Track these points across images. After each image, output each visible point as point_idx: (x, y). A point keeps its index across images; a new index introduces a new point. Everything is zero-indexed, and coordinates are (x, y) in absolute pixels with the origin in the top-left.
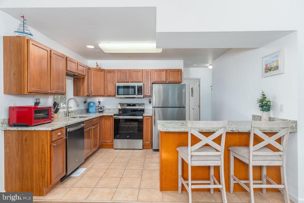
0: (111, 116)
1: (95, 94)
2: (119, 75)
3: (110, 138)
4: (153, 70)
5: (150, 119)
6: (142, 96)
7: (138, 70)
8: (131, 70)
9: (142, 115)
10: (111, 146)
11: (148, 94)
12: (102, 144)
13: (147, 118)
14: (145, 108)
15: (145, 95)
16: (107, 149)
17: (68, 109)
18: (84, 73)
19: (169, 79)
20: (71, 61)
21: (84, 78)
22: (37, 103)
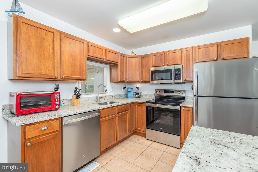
0: (143, 103)
1: (130, 80)
2: (154, 60)
3: (142, 126)
4: (196, 47)
5: (191, 111)
6: (180, 81)
7: (175, 50)
8: (167, 52)
9: (179, 105)
10: (144, 135)
11: (190, 78)
12: (136, 131)
13: (186, 109)
14: (186, 96)
15: (185, 80)
16: (140, 137)
17: (98, 95)
18: (116, 60)
19: (223, 56)
20: (95, 46)
21: (117, 65)
22: (56, 89)
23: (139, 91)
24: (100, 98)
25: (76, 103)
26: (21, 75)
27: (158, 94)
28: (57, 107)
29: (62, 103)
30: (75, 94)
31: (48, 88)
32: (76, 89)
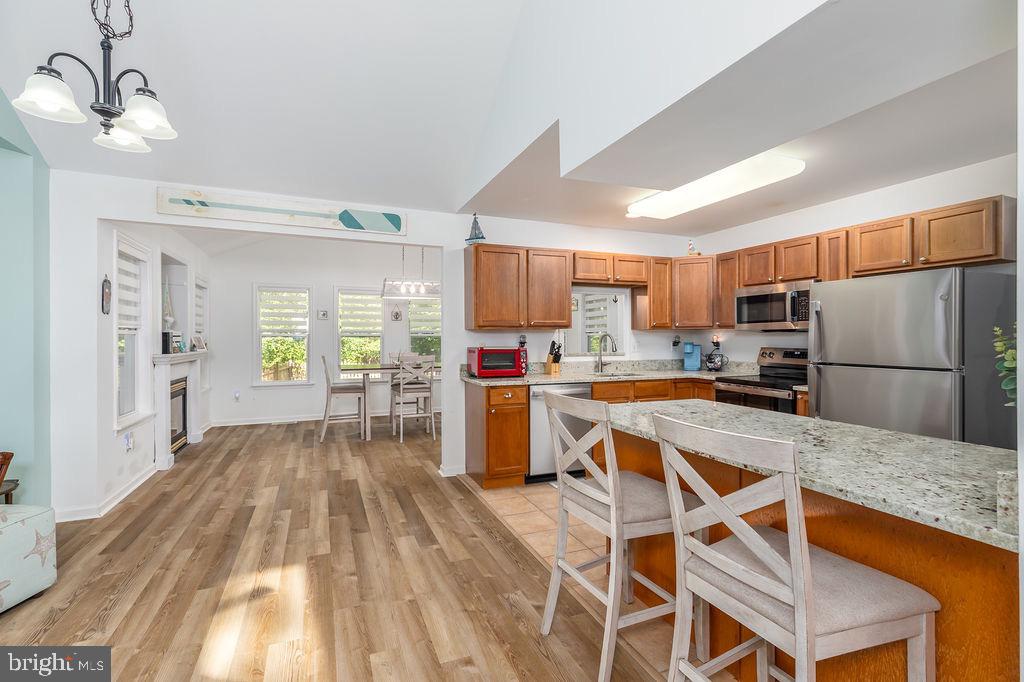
1: (684, 323)
2: (747, 266)
4: (855, 228)
7: (802, 239)
8: (780, 243)
9: (791, 388)
17: (600, 358)
18: (643, 277)
19: (927, 251)
20: (588, 257)
21: (646, 287)
22: (521, 343)
23: (721, 351)
24: (604, 364)
25: (553, 369)
26: (482, 324)
27: (767, 361)
28: (523, 371)
29: (531, 368)
30: (551, 353)
31: (510, 342)
32: (554, 343)
